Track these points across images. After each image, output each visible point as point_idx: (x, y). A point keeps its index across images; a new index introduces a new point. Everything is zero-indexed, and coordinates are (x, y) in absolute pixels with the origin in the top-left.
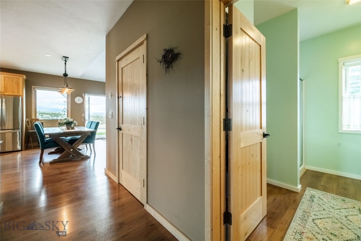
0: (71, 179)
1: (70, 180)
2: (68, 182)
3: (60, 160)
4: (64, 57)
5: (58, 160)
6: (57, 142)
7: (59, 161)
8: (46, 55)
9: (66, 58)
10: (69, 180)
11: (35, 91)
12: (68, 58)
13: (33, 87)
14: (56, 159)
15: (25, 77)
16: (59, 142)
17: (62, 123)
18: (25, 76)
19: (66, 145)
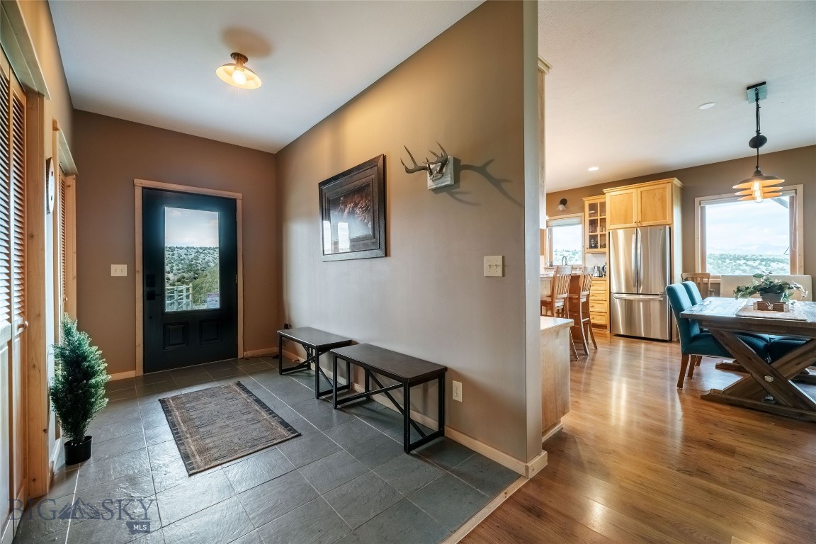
0: (724, 485)
1: (720, 489)
2: (709, 491)
3: (728, 397)
4: (748, 88)
5: (723, 396)
6: (721, 342)
7: (728, 400)
8: (702, 108)
9: (757, 89)
10: (714, 486)
11: (703, 209)
12: (764, 83)
13: (697, 200)
14: (718, 391)
15: (676, 182)
16: (727, 345)
17: (747, 288)
18: (676, 179)
19: (750, 359)
